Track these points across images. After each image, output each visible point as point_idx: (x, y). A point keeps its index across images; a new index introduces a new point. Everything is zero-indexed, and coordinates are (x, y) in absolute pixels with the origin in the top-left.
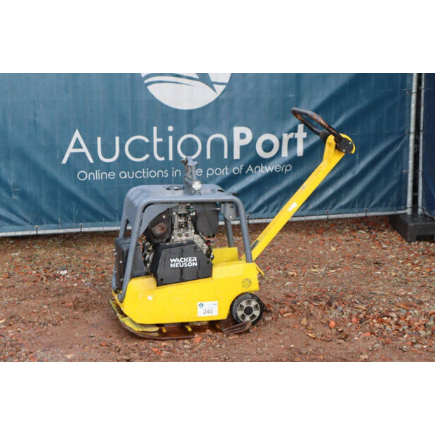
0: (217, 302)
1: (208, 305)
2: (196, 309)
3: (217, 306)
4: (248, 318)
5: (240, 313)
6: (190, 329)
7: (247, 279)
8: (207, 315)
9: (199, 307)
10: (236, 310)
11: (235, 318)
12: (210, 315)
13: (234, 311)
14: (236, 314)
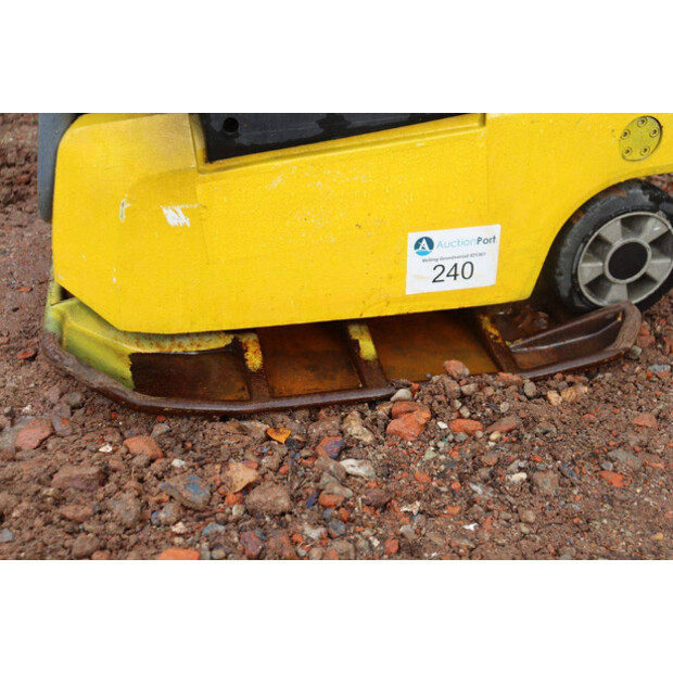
0: (495, 230)
1: (453, 242)
2: (400, 260)
3: (493, 248)
4: (617, 292)
5: (589, 270)
6: (368, 348)
7: (644, 119)
8: (449, 285)
9: (412, 256)
10: (573, 255)
11: (564, 293)
12: (460, 284)
13: (563, 261)
14: (574, 277)
